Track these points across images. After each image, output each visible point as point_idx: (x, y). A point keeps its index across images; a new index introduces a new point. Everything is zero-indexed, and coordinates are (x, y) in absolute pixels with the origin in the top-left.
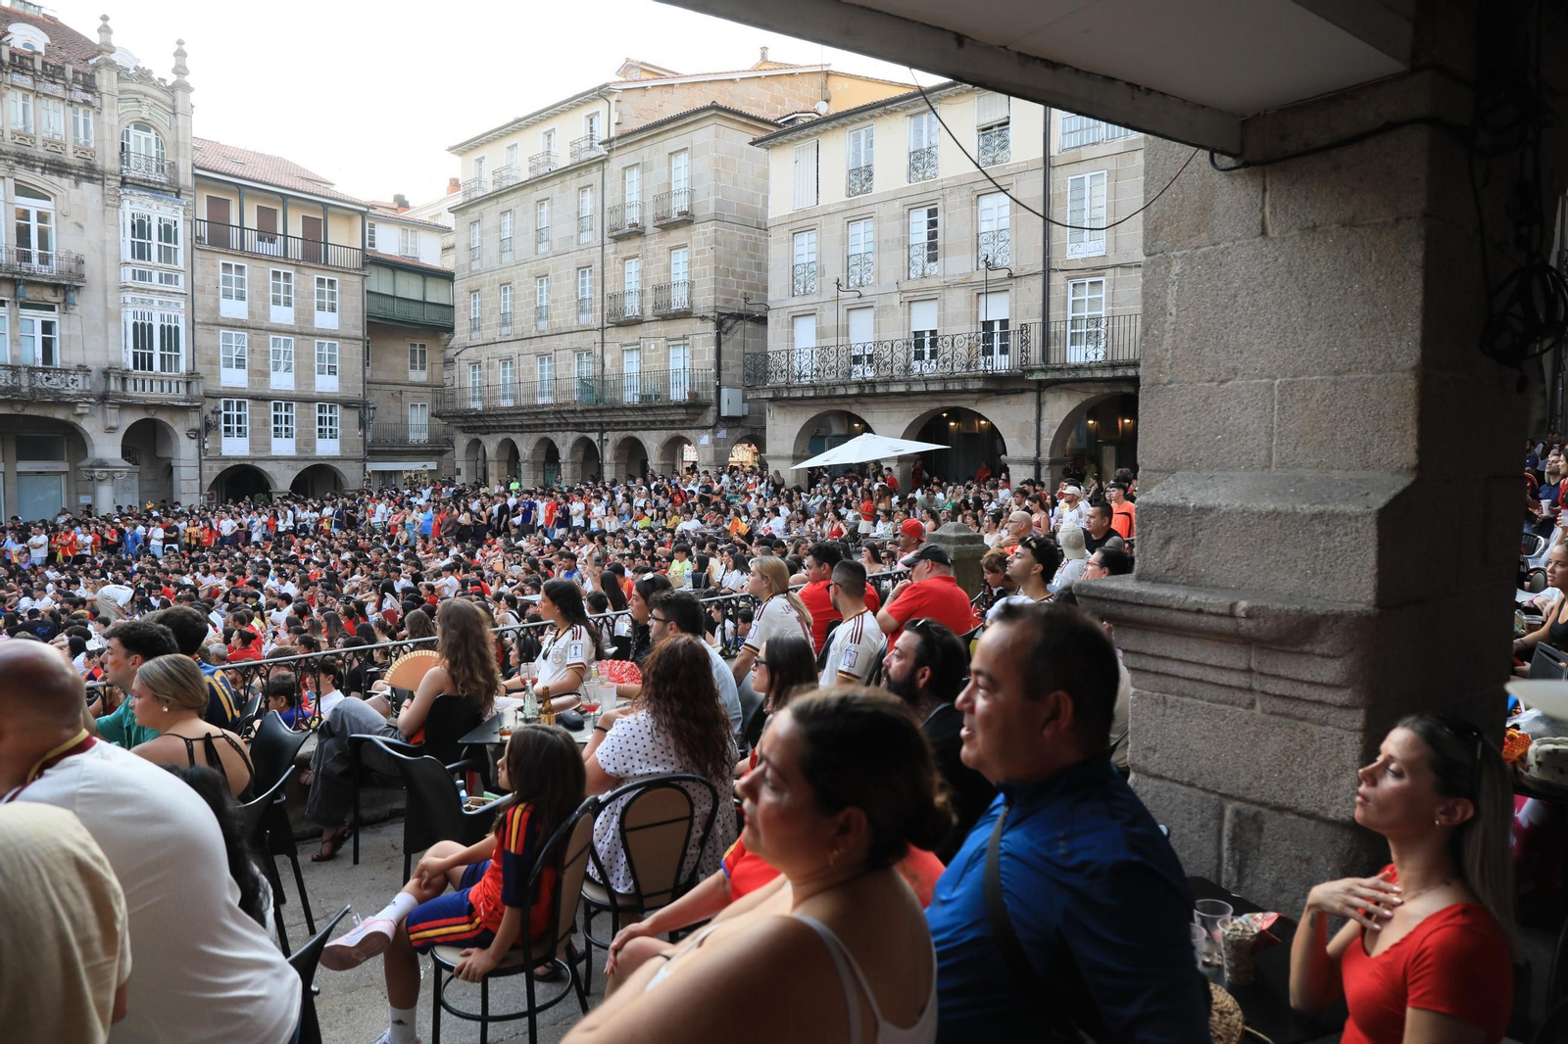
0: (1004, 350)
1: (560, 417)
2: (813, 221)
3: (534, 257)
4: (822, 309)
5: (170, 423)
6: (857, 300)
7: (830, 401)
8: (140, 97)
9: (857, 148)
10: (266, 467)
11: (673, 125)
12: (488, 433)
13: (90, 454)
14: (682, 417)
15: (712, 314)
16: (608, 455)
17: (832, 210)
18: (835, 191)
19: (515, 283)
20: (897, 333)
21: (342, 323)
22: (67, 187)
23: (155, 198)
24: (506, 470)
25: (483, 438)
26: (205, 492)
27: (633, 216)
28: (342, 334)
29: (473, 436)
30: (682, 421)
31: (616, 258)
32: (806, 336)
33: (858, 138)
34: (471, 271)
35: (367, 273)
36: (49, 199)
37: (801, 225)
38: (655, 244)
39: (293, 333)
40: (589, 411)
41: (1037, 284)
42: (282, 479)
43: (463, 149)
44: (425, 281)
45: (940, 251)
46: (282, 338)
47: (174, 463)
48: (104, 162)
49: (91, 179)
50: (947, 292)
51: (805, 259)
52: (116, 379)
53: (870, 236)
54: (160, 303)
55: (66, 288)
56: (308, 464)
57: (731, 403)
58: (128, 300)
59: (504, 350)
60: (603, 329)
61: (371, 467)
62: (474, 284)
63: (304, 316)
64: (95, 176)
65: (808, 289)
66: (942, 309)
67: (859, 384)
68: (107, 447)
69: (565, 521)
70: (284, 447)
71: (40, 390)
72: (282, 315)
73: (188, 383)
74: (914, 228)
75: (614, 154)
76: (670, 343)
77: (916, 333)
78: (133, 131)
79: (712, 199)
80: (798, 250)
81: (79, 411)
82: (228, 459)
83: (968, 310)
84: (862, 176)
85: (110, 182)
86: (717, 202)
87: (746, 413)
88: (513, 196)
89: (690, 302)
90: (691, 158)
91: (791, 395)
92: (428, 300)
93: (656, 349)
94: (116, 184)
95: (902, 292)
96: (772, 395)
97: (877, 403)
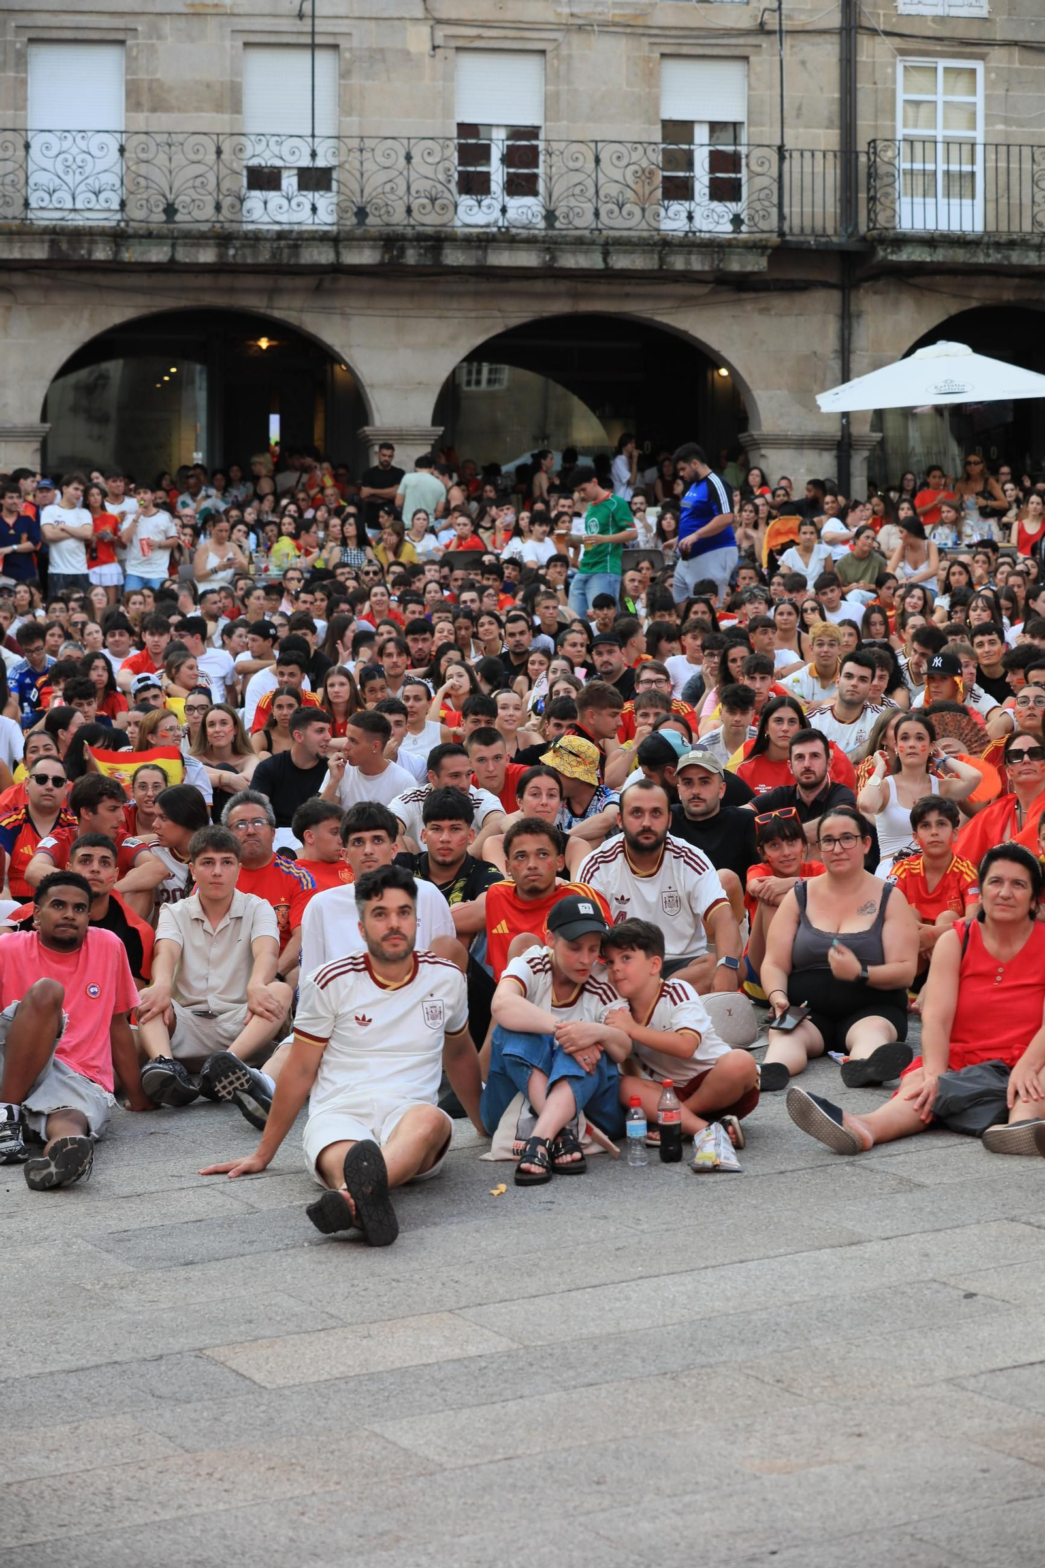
0: (724, 191)
4: (155, 33)
20: (420, 122)
32: (78, 98)
41: (827, 53)
50: (576, 39)
66: (559, 79)
77: (467, 130)
83: (631, 90)
95: (439, 21)
96: (39, 253)
97: (372, 293)
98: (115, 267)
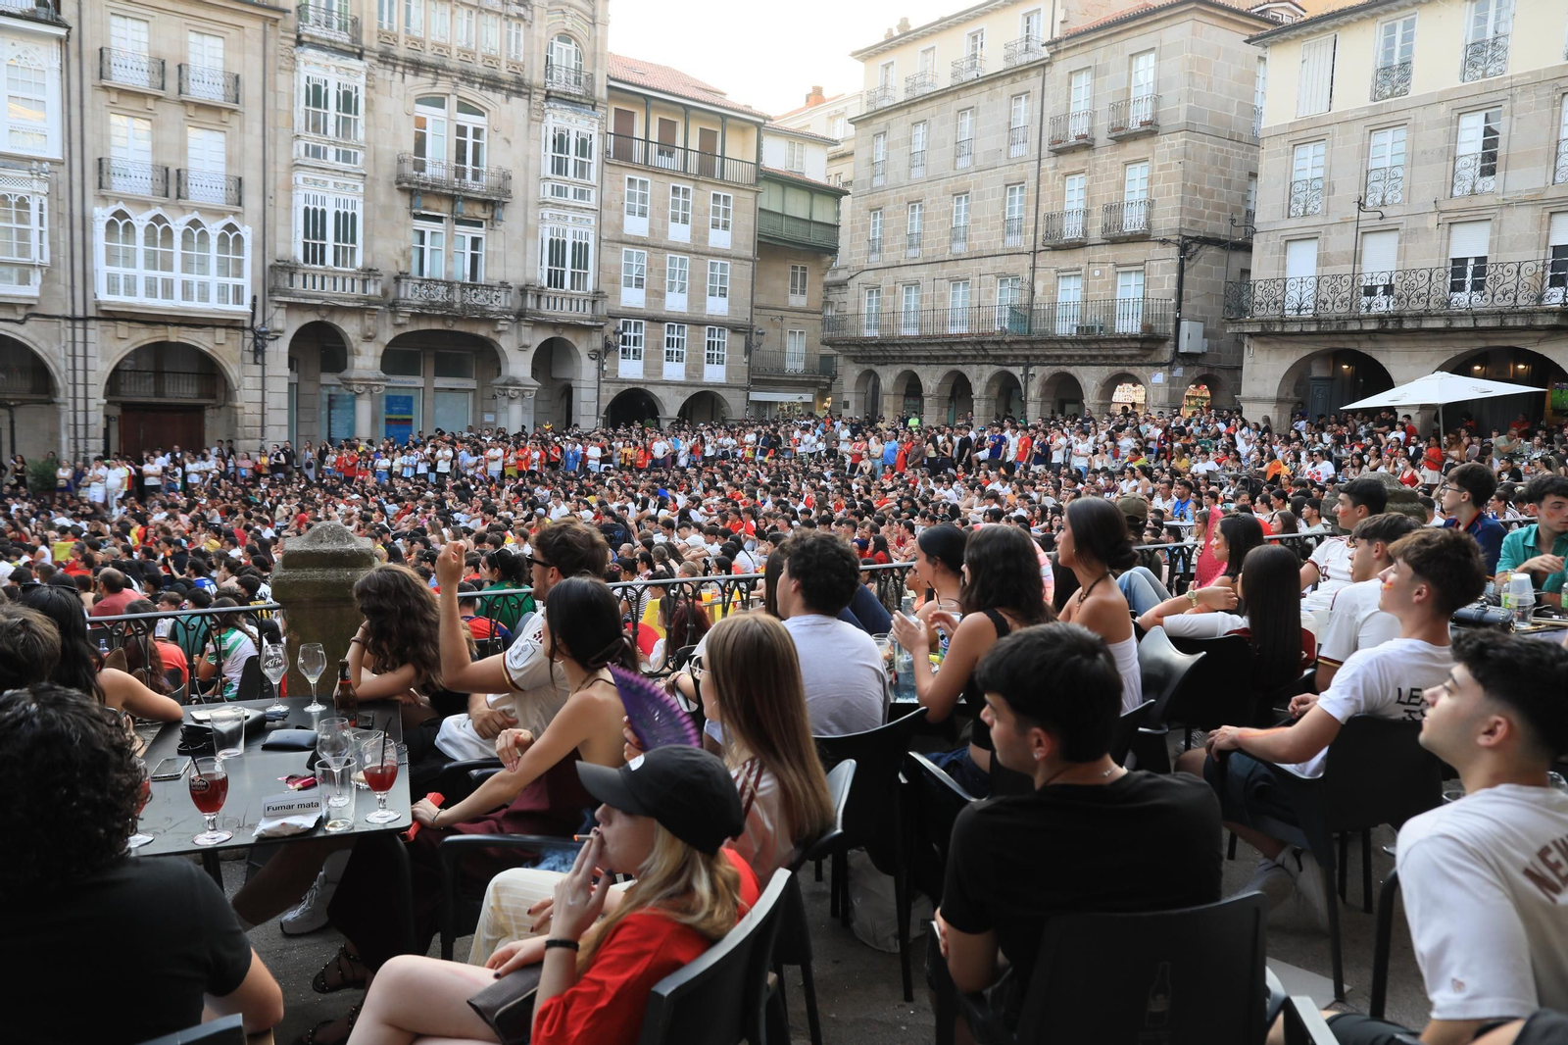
1: (980, 348)
2: (1323, 130)
3: (952, 172)
4: (1328, 232)
5: (574, 343)
6: (1378, 222)
7: (1333, 337)
8: (564, 8)
9: (1390, 42)
10: (657, 392)
11: (1138, 22)
12: (886, 364)
13: (503, 373)
14: (1134, 352)
15: (1176, 238)
16: (1034, 392)
17: (1350, 116)
18: (1355, 92)
19: (927, 202)
20: (1429, 257)
21: (734, 242)
22: (499, 103)
23: (576, 112)
24: (901, 405)
25: (878, 369)
26: (601, 415)
27: (1078, 127)
28: (734, 254)
29: (866, 367)
30: (1132, 357)
31: (1055, 174)
32: (1302, 263)
33: (1391, 30)
34: (872, 188)
35: (760, 189)
36: (483, 114)
37: (1305, 134)
38: (1106, 158)
39: (688, 252)
40: (1017, 342)
42: (671, 404)
43: (867, 55)
44: (812, 198)
45: (1500, 163)
46: (679, 257)
47: (574, 384)
48: (531, 76)
49: (519, 94)
50: (1506, 211)
51: (1308, 175)
52: (532, 296)
53: (1401, 147)
54: (574, 219)
55: (493, 204)
56: (696, 390)
57: (1191, 339)
58: (547, 216)
59: (909, 274)
60: (1034, 252)
61: (756, 396)
62: (875, 202)
63: (699, 234)
64: (524, 90)
65: (1309, 209)
66: (1497, 231)
67: (1380, 318)
68: (519, 365)
69: (1044, 456)
70: (674, 371)
71: (469, 306)
72: (680, 233)
73: (594, 302)
74: (1463, 136)
75: (1056, 58)
76: (1118, 269)
77: (1454, 261)
78: (557, 44)
79: (1183, 107)
80: (1297, 165)
81: (500, 328)
82: (623, 382)
83: (1536, 233)
84: (1393, 75)
85: (536, 96)
86: (1189, 109)
87: (1205, 350)
88: (928, 104)
89: (1149, 224)
90: (1159, 59)
91: (1286, 330)
92: (815, 219)
93: (1102, 276)
94: (540, 98)
95: (1441, 212)
96: (1258, 329)
97: (1397, 341)
98: (1282, 334)
